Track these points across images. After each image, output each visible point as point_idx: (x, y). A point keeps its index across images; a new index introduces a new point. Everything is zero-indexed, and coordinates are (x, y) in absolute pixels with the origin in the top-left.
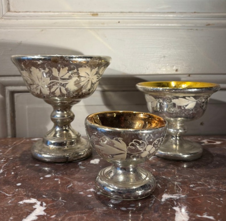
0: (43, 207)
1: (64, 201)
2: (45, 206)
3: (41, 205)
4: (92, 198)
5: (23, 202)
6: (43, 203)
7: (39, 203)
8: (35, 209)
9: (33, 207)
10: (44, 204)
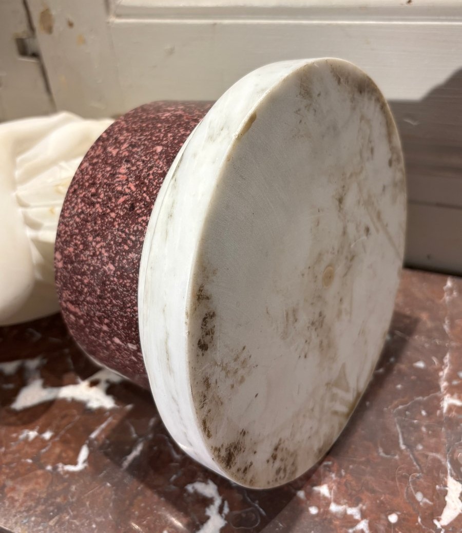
0: (222, 516)
1: (261, 510)
2: (227, 518)
3: (221, 510)
4: (317, 519)
5: (193, 488)
6: (226, 503)
7: (218, 502)
8: (208, 518)
9: (205, 512)
10: (226, 510)
